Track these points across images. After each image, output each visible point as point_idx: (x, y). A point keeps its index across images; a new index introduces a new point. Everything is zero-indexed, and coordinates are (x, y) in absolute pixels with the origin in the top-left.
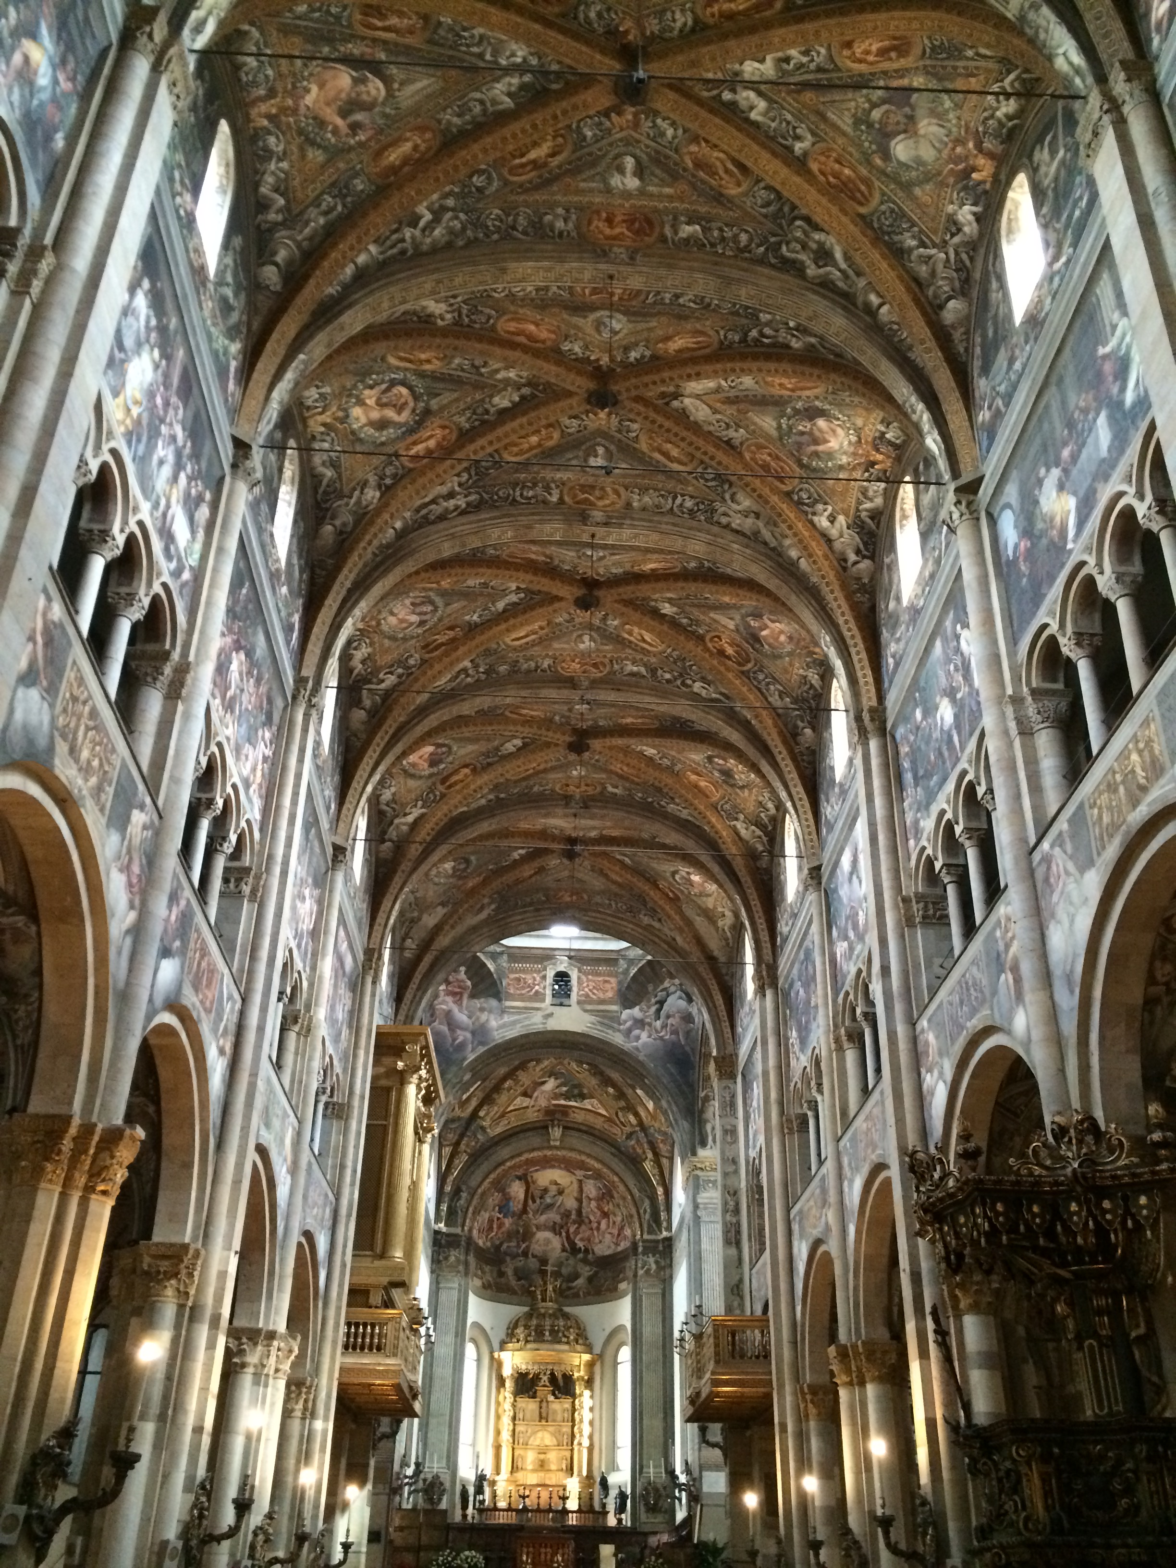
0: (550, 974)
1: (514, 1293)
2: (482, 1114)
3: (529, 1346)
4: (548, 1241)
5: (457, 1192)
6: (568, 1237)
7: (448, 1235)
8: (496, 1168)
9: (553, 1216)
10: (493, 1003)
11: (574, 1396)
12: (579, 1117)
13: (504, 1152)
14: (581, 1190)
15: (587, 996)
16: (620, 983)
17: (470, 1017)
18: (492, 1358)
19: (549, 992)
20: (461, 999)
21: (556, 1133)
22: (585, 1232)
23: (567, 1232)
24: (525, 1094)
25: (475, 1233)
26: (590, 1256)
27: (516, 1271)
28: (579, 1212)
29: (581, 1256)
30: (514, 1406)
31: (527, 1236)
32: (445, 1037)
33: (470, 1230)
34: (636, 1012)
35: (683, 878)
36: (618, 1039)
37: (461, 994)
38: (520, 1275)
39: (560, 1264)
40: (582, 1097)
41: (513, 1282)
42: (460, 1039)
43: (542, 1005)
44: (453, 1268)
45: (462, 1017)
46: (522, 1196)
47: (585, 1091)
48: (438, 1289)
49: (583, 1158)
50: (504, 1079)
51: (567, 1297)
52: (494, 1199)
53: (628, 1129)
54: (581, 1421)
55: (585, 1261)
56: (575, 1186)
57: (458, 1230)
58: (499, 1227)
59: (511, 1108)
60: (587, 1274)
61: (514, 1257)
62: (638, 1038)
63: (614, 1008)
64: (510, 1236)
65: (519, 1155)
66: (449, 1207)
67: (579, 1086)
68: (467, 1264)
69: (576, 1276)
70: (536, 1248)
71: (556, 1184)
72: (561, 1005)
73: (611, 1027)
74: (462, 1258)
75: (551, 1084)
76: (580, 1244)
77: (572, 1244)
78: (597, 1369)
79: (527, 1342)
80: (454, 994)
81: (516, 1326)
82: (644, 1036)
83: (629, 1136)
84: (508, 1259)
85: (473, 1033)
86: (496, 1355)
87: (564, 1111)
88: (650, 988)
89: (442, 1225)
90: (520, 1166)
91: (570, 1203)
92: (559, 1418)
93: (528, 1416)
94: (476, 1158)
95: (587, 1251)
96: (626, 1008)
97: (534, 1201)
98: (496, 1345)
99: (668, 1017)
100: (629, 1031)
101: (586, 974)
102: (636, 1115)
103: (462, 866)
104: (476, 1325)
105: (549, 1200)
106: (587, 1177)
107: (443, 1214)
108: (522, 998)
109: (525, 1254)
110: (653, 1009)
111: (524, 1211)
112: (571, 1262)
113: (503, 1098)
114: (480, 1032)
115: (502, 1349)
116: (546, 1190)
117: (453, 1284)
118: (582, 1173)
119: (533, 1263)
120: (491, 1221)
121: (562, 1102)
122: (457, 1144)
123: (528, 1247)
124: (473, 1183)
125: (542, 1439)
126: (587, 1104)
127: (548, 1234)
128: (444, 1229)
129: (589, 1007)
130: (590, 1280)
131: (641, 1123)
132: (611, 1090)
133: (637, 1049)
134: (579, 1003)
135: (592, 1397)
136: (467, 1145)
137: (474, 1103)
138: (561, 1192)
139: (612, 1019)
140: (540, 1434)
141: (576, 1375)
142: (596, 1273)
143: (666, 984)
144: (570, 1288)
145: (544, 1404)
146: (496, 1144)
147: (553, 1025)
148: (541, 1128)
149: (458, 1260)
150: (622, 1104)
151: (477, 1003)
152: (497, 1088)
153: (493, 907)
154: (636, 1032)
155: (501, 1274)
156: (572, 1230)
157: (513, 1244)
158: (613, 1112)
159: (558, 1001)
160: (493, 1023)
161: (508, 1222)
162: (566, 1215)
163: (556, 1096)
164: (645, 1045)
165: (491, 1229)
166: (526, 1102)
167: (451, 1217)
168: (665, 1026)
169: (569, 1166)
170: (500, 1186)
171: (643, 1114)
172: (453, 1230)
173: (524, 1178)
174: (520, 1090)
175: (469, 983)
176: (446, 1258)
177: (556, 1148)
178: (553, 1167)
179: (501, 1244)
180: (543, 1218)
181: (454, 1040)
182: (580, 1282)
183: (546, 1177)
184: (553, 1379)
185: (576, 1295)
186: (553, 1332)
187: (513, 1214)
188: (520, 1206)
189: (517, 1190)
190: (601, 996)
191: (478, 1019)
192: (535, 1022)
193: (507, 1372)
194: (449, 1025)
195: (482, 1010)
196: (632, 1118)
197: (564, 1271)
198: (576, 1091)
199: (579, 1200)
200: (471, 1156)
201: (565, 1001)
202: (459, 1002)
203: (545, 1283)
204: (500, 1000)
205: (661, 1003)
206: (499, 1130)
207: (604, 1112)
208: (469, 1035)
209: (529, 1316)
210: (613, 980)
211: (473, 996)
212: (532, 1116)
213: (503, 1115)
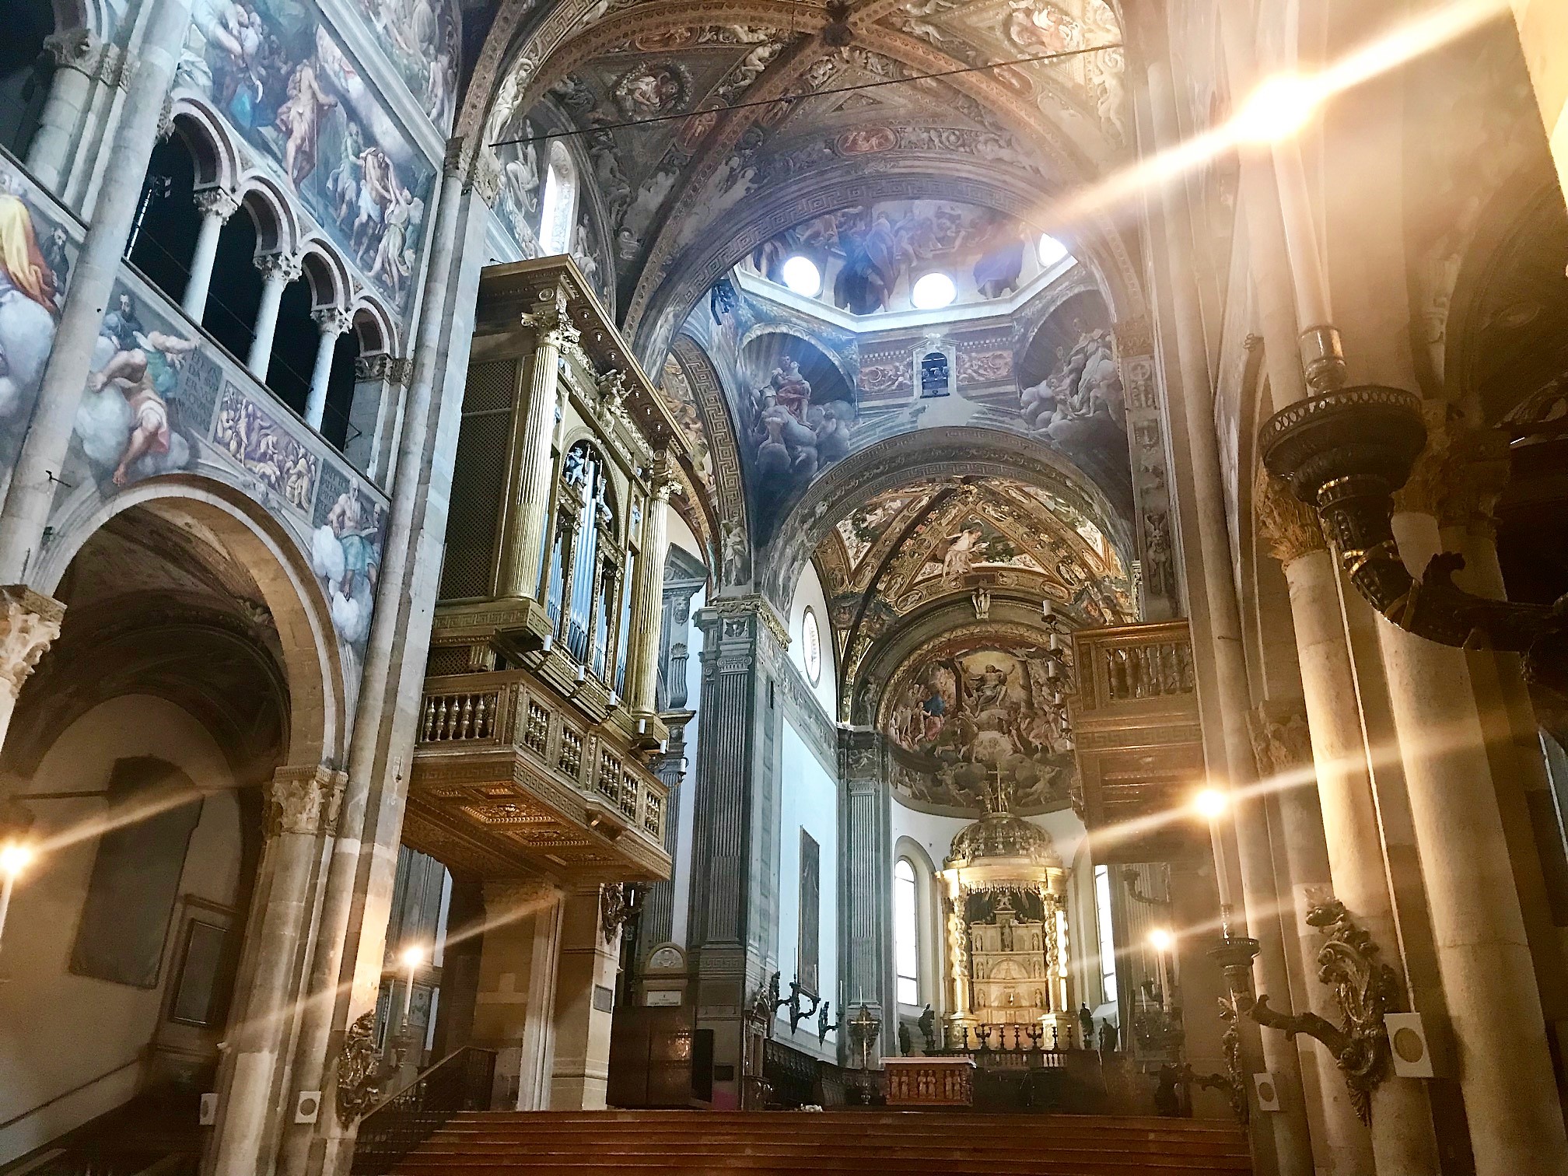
0: (918, 359)
1: (957, 804)
2: (881, 586)
3: (977, 862)
4: (994, 743)
5: (863, 684)
6: (1020, 736)
7: (856, 734)
8: (910, 653)
9: (997, 712)
10: (843, 406)
11: (1043, 919)
12: (1010, 580)
13: (918, 634)
14: (1027, 675)
15: (971, 378)
16: (1016, 354)
17: (813, 429)
18: (934, 877)
19: (917, 383)
20: (799, 407)
21: (985, 604)
22: (1040, 727)
23: (1018, 729)
24: (935, 558)
25: (892, 731)
26: (1050, 755)
27: (958, 781)
28: (1030, 704)
29: (1038, 756)
30: (967, 932)
31: (967, 737)
32: (782, 457)
33: (885, 727)
34: (1043, 389)
35: (1024, 29)
36: (1019, 426)
37: (799, 401)
38: (961, 783)
39: (1013, 769)
40: (1010, 553)
41: (955, 792)
42: (803, 456)
43: (910, 400)
44: (867, 771)
45: (802, 430)
46: (953, 689)
47: (1012, 545)
48: (850, 797)
49: (1022, 631)
50: (901, 540)
51: (1026, 805)
52: (916, 692)
53: (1077, 587)
54: (1055, 946)
55: (1044, 761)
56: (1019, 669)
57: (870, 728)
58: (928, 728)
59: (919, 578)
60: (1048, 776)
61: (953, 762)
62: (1048, 421)
63: (1011, 388)
64: (945, 737)
65: (939, 635)
66: (855, 702)
67: (1002, 538)
68: (884, 767)
69: (1036, 780)
70: (980, 751)
71: (994, 670)
72: (936, 395)
73: (1006, 413)
74: (878, 759)
75: (965, 541)
76: (1036, 742)
77: (1026, 744)
78: (1070, 885)
79: (974, 857)
80: (789, 402)
81: (961, 841)
82: (1057, 418)
83: (1079, 597)
84: (945, 765)
85: (818, 447)
86: (938, 874)
87: (991, 575)
88: (1059, 354)
89: (847, 723)
90: (941, 650)
91: (1017, 694)
92: (1027, 945)
93: (987, 944)
94: (882, 644)
95: (1045, 749)
96: (1026, 386)
97: (969, 696)
98: (938, 864)
99: (1089, 389)
100: (1035, 414)
101: (966, 352)
102: (1084, 565)
103: (672, 88)
104: (903, 839)
105: (989, 693)
106: (1030, 656)
107: (848, 710)
108: (880, 395)
109: (967, 759)
110: (1068, 381)
111: (959, 707)
112: (1027, 762)
113: (905, 565)
114: (828, 447)
115: (946, 867)
116: (983, 680)
117: (867, 790)
118: (1024, 651)
119: (978, 769)
120: (915, 720)
121: (985, 564)
122: (855, 627)
123: (970, 751)
124: (883, 672)
125: (1008, 970)
126: (1017, 562)
127: (995, 734)
128: (851, 728)
129: (974, 393)
130: (1052, 782)
131: (1091, 576)
132: (1044, 537)
133: (1048, 436)
134: (959, 389)
135: (1066, 919)
136: (870, 629)
137: (868, 575)
138: (1002, 681)
139: (1008, 403)
140: (1004, 966)
141: (1043, 893)
142: (1060, 773)
143: (1082, 343)
144: (1028, 795)
145: (1007, 930)
146: (909, 624)
147: (924, 422)
148: (964, 601)
149: (871, 762)
150: (1063, 553)
151: (822, 410)
152: (895, 552)
153: (750, 173)
154: (1045, 414)
155: (938, 783)
156: (1023, 726)
157: (951, 748)
158: (1051, 567)
159: (927, 392)
160: (845, 432)
161: (939, 721)
162: (1014, 708)
163: (976, 557)
164: (1058, 429)
165: (917, 730)
166: (938, 569)
167: (858, 715)
168: (1085, 401)
169: (1005, 645)
170: (919, 675)
171: (1091, 560)
172: (862, 728)
173: (949, 665)
174: (927, 553)
175: (807, 384)
176: (857, 761)
177: (983, 621)
178: (985, 648)
179: (934, 748)
180: (984, 715)
181: (794, 458)
182: (1039, 786)
183: (980, 662)
184: (1014, 897)
185: (1038, 802)
186: (1006, 844)
187: (945, 712)
188: (953, 702)
189: (945, 681)
190: (991, 376)
191: (824, 428)
192: (902, 421)
193: (954, 893)
194: (786, 441)
195: (828, 417)
196: (1077, 569)
197: (1020, 775)
198: (1000, 547)
199: (1027, 688)
200: (876, 641)
201: (941, 391)
202: (797, 412)
203: (995, 791)
204: (851, 401)
205: (1079, 371)
206: (908, 608)
207: (1039, 569)
208: (813, 452)
209: (975, 830)
210: (1005, 354)
211: (814, 402)
212: (949, 587)
213: (911, 588)
